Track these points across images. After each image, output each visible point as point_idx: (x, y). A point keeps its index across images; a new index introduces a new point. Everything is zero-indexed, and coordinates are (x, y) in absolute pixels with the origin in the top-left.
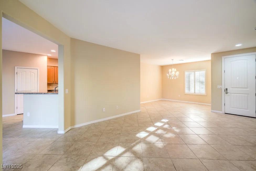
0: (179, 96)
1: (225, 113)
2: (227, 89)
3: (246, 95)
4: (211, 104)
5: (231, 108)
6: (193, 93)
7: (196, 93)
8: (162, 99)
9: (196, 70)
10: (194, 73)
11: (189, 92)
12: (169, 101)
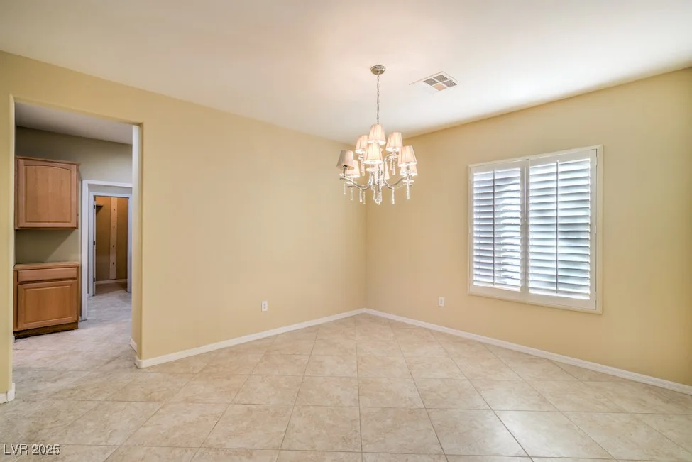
6: (519, 290)
7: (531, 292)
8: (365, 310)
9: (533, 158)
10: (522, 173)
11: (493, 283)
12: (391, 324)
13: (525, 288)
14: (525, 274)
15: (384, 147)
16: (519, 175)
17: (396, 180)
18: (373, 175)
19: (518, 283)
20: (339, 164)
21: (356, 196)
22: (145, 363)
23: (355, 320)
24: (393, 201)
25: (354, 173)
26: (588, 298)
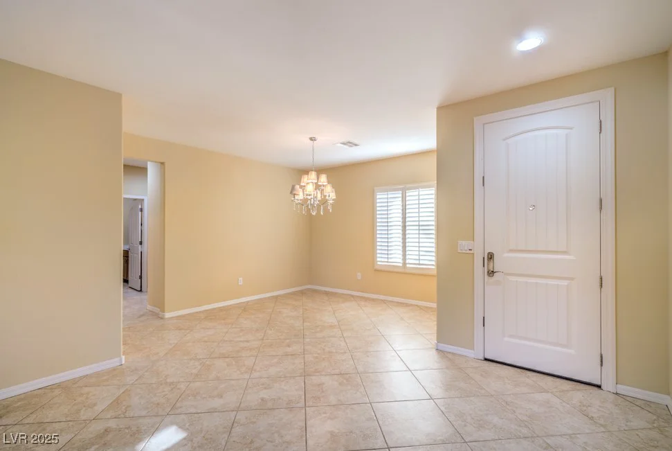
0: (359, 274)
1: (486, 359)
2: (491, 257)
3: (565, 283)
4: (434, 305)
5: (506, 339)
6: (401, 265)
7: (408, 266)
8: (309, 287)
9: (408, 186)
10: (403, 194)
11: (388, 262)
12: (327, 293)
13: (405, 264)
14: (404, 255)
15: (316, 184)
16: (401, 195)
17: (324, 202)
18: (310, 200)
19: (401, 261)
20: (291, 192)
21: (301, 209)
22: (168, 315)
23: (302, 293)
24: (322, 213)
25: (300, 196)
26: (434, 267)
